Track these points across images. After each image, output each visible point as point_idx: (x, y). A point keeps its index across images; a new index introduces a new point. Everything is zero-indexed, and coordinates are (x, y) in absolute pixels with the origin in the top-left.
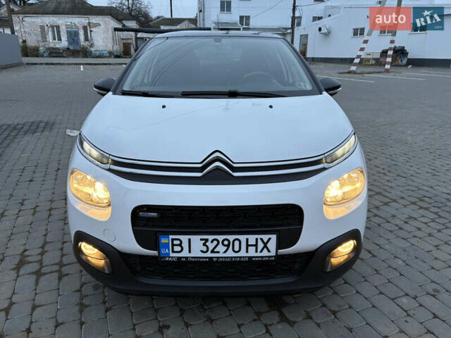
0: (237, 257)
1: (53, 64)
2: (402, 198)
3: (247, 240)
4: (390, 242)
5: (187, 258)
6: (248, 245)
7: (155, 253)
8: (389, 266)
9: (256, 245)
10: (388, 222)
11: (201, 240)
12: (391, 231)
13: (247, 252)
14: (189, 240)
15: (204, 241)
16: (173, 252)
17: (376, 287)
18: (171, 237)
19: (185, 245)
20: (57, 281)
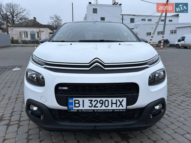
0: (107, 110)
1: (24, 46)
2: (178, 93)
3: (112, 100)
4: (176, 111)
5: (82, 110)
6: (112, 103)
7: (66, 108)
8: (178, 121)
9: (116, 103)
10: (173, 102)
11: (89, 100)
12: (176, 106)
13: (112, 107)
14: (83, 100)
15: (90, 101)
16: (75, 107)
17: (173, 130)
18: (74, 99)
19: (81, 103)
20: (17, 128)
